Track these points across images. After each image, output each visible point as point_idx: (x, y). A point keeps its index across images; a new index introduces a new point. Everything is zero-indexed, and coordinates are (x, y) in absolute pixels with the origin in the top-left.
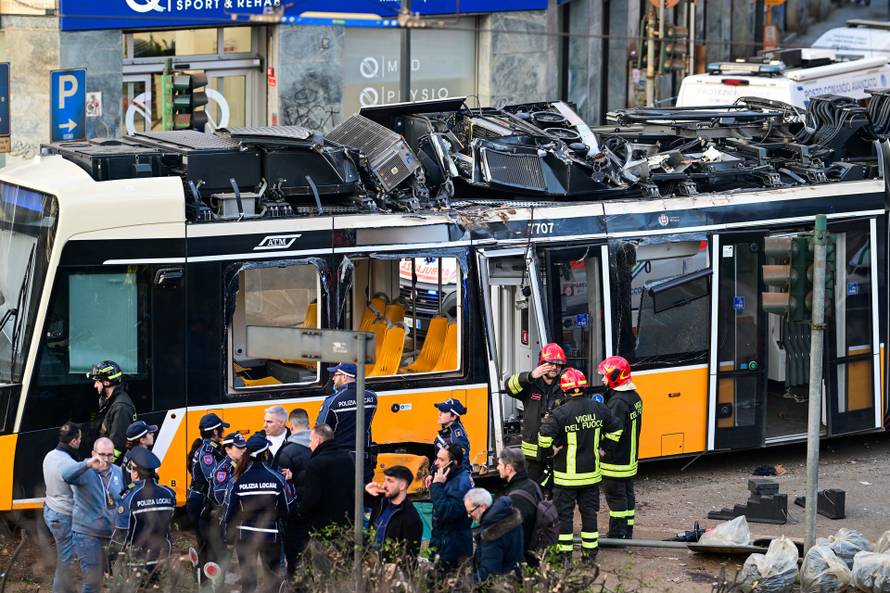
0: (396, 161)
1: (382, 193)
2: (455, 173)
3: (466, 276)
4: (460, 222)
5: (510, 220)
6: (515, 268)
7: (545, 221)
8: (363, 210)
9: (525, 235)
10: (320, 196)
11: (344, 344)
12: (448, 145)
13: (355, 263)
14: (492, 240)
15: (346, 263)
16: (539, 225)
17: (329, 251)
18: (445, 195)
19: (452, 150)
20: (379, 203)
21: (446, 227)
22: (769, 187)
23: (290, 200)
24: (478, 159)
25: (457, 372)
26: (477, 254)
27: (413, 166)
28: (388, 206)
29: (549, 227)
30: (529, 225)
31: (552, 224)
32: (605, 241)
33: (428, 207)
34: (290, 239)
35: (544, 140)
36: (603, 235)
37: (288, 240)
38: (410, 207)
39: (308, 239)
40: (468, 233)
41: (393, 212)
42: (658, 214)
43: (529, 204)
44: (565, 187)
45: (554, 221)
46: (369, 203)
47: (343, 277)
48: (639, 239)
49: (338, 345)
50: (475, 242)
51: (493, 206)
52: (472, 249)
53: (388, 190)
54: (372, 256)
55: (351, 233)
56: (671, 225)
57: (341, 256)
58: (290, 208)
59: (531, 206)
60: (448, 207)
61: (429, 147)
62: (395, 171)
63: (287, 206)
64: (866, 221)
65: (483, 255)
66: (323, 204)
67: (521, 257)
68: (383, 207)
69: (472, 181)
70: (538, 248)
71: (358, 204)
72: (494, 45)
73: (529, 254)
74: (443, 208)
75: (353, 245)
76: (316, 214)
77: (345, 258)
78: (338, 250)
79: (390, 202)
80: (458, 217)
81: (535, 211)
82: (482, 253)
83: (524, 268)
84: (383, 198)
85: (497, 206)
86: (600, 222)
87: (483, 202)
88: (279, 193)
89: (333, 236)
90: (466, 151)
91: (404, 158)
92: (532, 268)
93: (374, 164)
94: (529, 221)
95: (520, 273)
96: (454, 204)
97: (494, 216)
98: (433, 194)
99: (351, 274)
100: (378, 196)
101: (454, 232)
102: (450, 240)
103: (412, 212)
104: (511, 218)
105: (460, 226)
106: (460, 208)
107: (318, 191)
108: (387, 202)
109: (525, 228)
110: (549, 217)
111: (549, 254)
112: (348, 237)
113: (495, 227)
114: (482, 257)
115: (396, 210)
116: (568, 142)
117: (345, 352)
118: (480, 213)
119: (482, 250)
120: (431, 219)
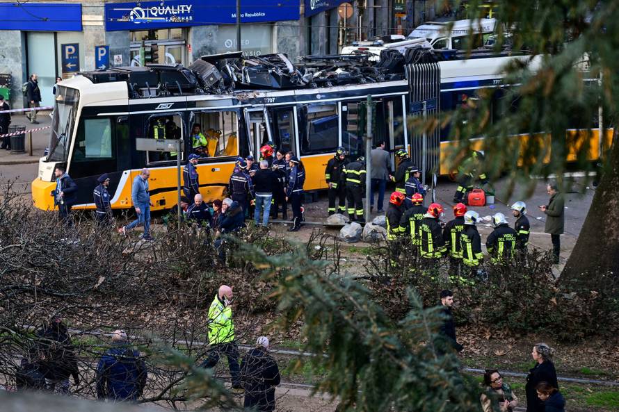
0: (212, 75)
1: (206, 87)
2: (236, 80)
3: (239, 119)
4: (237, 98)
6: (261, 116)
7: (272, 97)
8: (199, 94)
9: (263, 103)
10: (181, 89)
12: (233, 69)
13: (195, 113)
14: (250, 105)
15: (192, 114)
16: (269, 99)
17: (185, 109)
18: (231, 88)
19: (235, 71)
20: (205, 91)
21: (231, 100)
22: (361, 83)
23: (169, 90)
24: (245, 74)
26: (244, 110)
27: (219, 77)
29: (273, 100)
32: (295, 105)
33: (224, 93)
34: (169, 105)
35: (271, 67)
36: (295, 103)
38: (217, 93)
39: (176, 105)
40: (240, 102)
41: (210, 95)
42: (317, 94)
44: (279, 82)
45: (275, 97)
46: (201, 91)
47: (191, 119)
48: (309, 104)
50: (244, 106)
51: (250, 92)
52: (242, 109)
53: (209, 86)
54: (202, 111)
56: (322, 98)
57: (190, 111)
58: (169, 93)
59: (266, 92)
60: (232, 92)
61: (225, 70)
62: (212, 79)
64: (401, 96)
65: (246, 110)
66: (183, 92)
67: (262, 112)
68: (206, 93)
69: (243, 83)
70: (269, 108)
71: (197, 91)
72: (278, 34)
73: (265, 110)
74: (230, 93)
75: (195, 107)
76: (180, 95)
77: (192, 112)
78: (188, 109)
79: (210, 91)
80: (236, 96)
83: (263, 116)
84: (207, 89)
85: (252, 92)
86: (292, 98)
87: (247, 91)
88: (165, 87)
89: (187, 103)
90: (241, 72)
91: (215, 74)
92: (266, 115)
93: (203, 77)
94: (265, 98)
95: (261, 118)
96: (235, 91)
97: (251, 96)
98: (226, 89)
99: (194, 118)
100: (205, 89)
101: (235, 101)
102: (233, 105)
104: (258, 96)
105: (237, 100)
106: (237, 93)
107: (181, 87)
109: (263, 100)
111: (273, 110)
112: (193, 104)
113: (251, 100)
115: (211, 93)
116: (281, 68)
118: (245, 95)
120: (225, 97)
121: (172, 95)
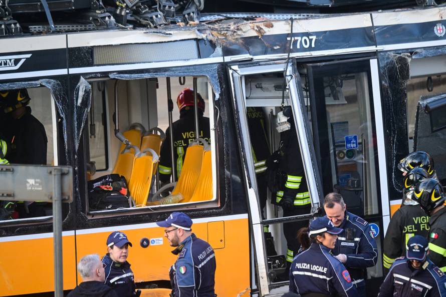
1: (122, 8)
3: (217, 96)
4: (210, 38)
5: (267, 34)
6: (277, 88)
7: (307, 34)
8: (101, 26)
9: (284, 49)
10: (52, 13)
11: (38, 180)
13: (90, 83)
14: (246, 56)
15: (83, 85)
16: (299, 38)
17: (63, 72)
18: (193, 9)
20: (119, 19)
21: (194, 43)
23: (17, 17)
25: (213, 202)
26: (231, 72)
28: (129, 22)
29: (311, 40)
30: (289, 39)
31: (314, 38)
32: (374, 54)
33: (174, 23)
34: (19, 60)
36: (372, 48)
37: (17, 61)
38: (153, 22)
39: (40, 60)
40: (219, 50)
41: (134, 28)
42: (434, 24)
43: (289, 16)
45: (317, 34)
46: (107, 18)
47: (80, 101)
48: (412, 52)
49: (31, 181)
50: (228, 59)
51: (247, 19)
52: (224, 69)
53: (130, 5)
54: (111, 76)
55: (87, 52)
57: (77, 77)
58: (18, 25)
59: (292, 20)
60: (197, 22)
63: (15, 24)
65: (237, 73)
66: (56, 22)
67: (280, 75)
68: (121, 22)
70: (300, 64)
71: (95, 20)
73: (290, 69)
74: (191, 22)
75: (91, 64)
76: (48, 32)
77: (82, 78)
78: (73, 71)
79: (132, 18)
80: (208, 32)
81: (295, 23)
82: (235, 71)
83: (283, 87)
84: (123, 13)
85: (252, 19)
86: (367, 35)
87: (237, 16)
88: (6, 10)
89: (67, 55)
92: (292, 85)
94: (288, 35)
95: (280, 93)
96: (204, 19)
97: (249, 30)
98: (180, 11)
99: (88, 96)
100: (118, 12)
101: (203, 47)
102: (200, 57)
103: (156, 27)
104: (268, 32)
105: (211, 42)
106: (210, 23)
107: (50, 8)
108: (129, 18)
109: (283, 43)
110: (311, 30)
111: (311, 70)
112: (84, 56)
113: (249, 42)
114: (235, 75)
115: (137, 25)
117: (40, 189)
118: (232, 27)
119: (235, 67)
120: (177, 35)
121: (25, 32)
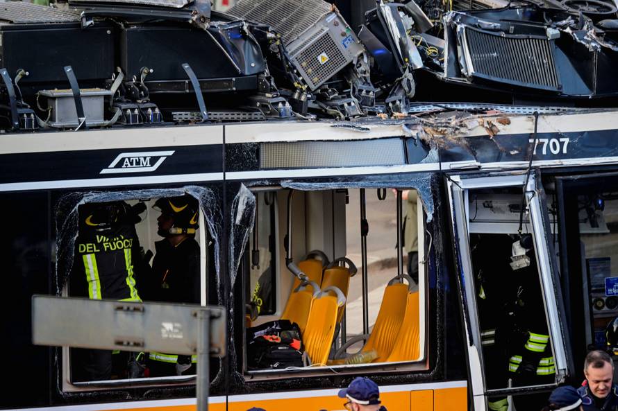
0: (325, 43)
1: (302, 91)
2: (418, 63)
3: (430, 217)
4: (422, 136)
5: (502, 133)
6: (513, 208)
7: (557, 136)
8: (272, 115)
9: (525, 155)
10: (204, 94)
11: (178, 325)
12: (408, 22)
13: (255, 193)
14: (472, 163)
15: (244, 195)
16: (546, 141)
17: (218, 176)
18: (400, 95)
19: (416, 28)
20: (297, 106)
21: (400, 142)
23: (155, 99)
24: (454, 42)
25: (420, 363)
26: (449, 184)
27: (352, 51)
28: (312, 111)
29: (562, 144)
30: (531, 141)
31: (567, 140)
33: (373, 113)
34: (157, 158)
35: (556, 15)
37: (154, 160)
38: (344, 112)
39: (185, 159)
40: (434, 153)
41: (317, 120)
43: (533, 110)
44: (590, 86)
45: (570, 135)
46: (280, 105)
47: (239, 218)
49: (168, 326)
50: (446, 166)
51: (475, 112)
52: (440, 179)
53: (313, 88)
54: (284, 184)
55: (252, 150)
57: (236, 185)
58: (157, 111)
59: (536, 114)
60: (404, 113)
61: (378, 25)
62: (323, 58)
63: (153, 109)
65: (458, 186)
66: (209, 108)
67: (518, 191)
68: (300, 111)
69: (443, 76)
70: (545, 177)
71: (264, 107)
73: (531, 182)
74: (396, 114)
75: (255, 167)
76: (199, 122)
77: (243, 186)
78: (231, 176)
79: (315, 106)
80: (420, 128)
81: (540, 119)
82: (456, 183)
83: (521, 207)
84: (303, 98)
85: (482, 112)
87: (460, 107)
88: (141, 89)
89: (224, 154)
90: (437, 32)
91: (338, 40)
92: (534, 205)
93: (290, 49)
94: (530, 136)
95: (516, 216)
96: (415, 109)
97: (476, 127)
98: (381, 98)
99: (251, 210)
100: (296, 96)
101: (413, 148)
102: (407, 162)
103: (347, 119)
104: (503, 130)
105: (423, 141)
106: (423, 115)
107: (202, 88)
108: (311, 105)
109: (523, 146)
110: (562, 130)
111: (561, 185)
112: (246, 156)
113: (475, 144)
114: (456, 188)
115: (321, 115)
116: (595, 19)
117: (180, 337)
118: (453, 123)
119: (456, 178)
120: (376, 130)
121: (167, 119)
